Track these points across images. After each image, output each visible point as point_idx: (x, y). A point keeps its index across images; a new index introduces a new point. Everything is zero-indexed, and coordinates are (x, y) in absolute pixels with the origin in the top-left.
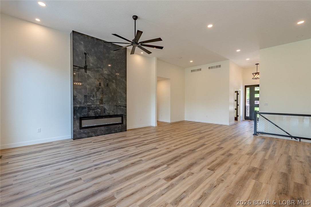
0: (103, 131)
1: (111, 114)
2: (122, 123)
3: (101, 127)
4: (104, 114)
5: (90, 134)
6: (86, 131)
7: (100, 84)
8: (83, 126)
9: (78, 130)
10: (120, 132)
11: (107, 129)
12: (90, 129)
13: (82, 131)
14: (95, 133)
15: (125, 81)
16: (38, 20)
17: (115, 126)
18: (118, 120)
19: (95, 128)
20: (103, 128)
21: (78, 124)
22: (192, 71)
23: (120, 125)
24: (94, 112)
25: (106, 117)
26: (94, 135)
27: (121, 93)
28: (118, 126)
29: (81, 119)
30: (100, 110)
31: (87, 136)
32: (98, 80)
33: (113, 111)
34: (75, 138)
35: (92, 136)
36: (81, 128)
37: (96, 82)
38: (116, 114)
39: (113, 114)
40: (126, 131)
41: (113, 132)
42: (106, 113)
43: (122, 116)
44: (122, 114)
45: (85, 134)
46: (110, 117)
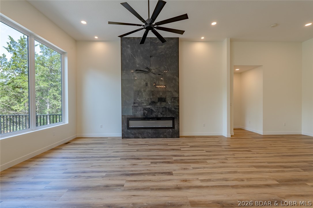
0: (150, 133)
1: (159, 116)
2: (173, 127)
3: (148, 130)
5: (137, 135)
6: (134, 131)
7: (147, 84)
8: (131, 126)
9: (126, 130)
10: (170, 138)
11: (154, 132)
12: (137, 130)
13: (129, 131)
17: (164, 130)
18: (168, 124)
19: (142, 130)
20: (150, 131)
21: (126, 124)
23: (171, 130)
25: (153, 119)
26: (140, 137)
28: (168, 130)
30: (147, 112)
31: (134, 136)
32: (145, 81)
33: (162, 114)
34: (124, 137)
35: (139, 138)
36: (128, 128)
37: (142, 83)
38: (165, 116)
39: (161, 116)
40: (179, 137)
41: (161, 136)
42: (154, 115)
43: (173, 119)
44: (173, 117)
45: (133, 134)
46: (158, 119)
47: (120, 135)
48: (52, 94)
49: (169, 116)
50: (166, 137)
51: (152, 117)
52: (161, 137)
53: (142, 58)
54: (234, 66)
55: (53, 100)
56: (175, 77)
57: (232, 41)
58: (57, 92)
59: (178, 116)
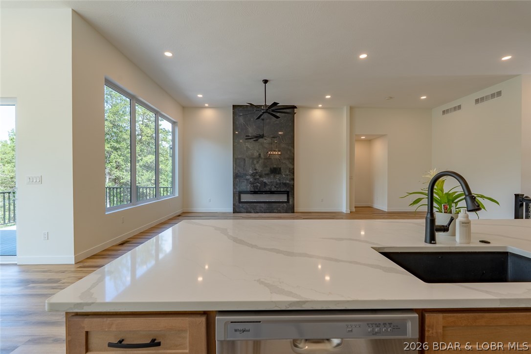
0: (262, 207)
1: (273, 190)
2: (288, 202)
3: (261, 204)
4: (264, 189)
5: (249, 209)
6: (245, 205)
7: (260, 154)
8: (242, 200)
9: (237, 204)
10: (284, 213)
11: (267, 206)
12: (249, 204)
13: (241, 205)
14: (254, 209)
15: (292, 149)
16: (207, 105)
17: (278, 204)
18: (283, 198)
19: (254, 204)
20: (262, 205)
21: (237, 198)
22: (444, 112)
23: (285, 204)
24: (254, 186)
25: (266, 192)
26: (252, 211)
27: (286, 163)
28: (282, 205)
29: (240, 193)
30: (259, 185)
31: (245, 211)
32: (258, 152)
33: (275, 187)
34: (235, 212)
35: (251, 213)
36: (240, 202)
37: (255, 154)
38: (279, 190)
39: (275, 189)
40: (294, 212)
41: (275, 211)
42: (267, 189)
43: (287, 193)
44: (288, 190)
45: (244, 208)
46: (272, 192)
47: (231, 210)
48: (114, 161)
49: (283, 190)
50: (279, 212)
51: (265, 190)
52: (275, 213)
53: (254, 127)
54: (356, 135)
55: (116, 170)
56: (290, 148)
57: (351, 109)
58: (121, 157)
59: (293, 189)
